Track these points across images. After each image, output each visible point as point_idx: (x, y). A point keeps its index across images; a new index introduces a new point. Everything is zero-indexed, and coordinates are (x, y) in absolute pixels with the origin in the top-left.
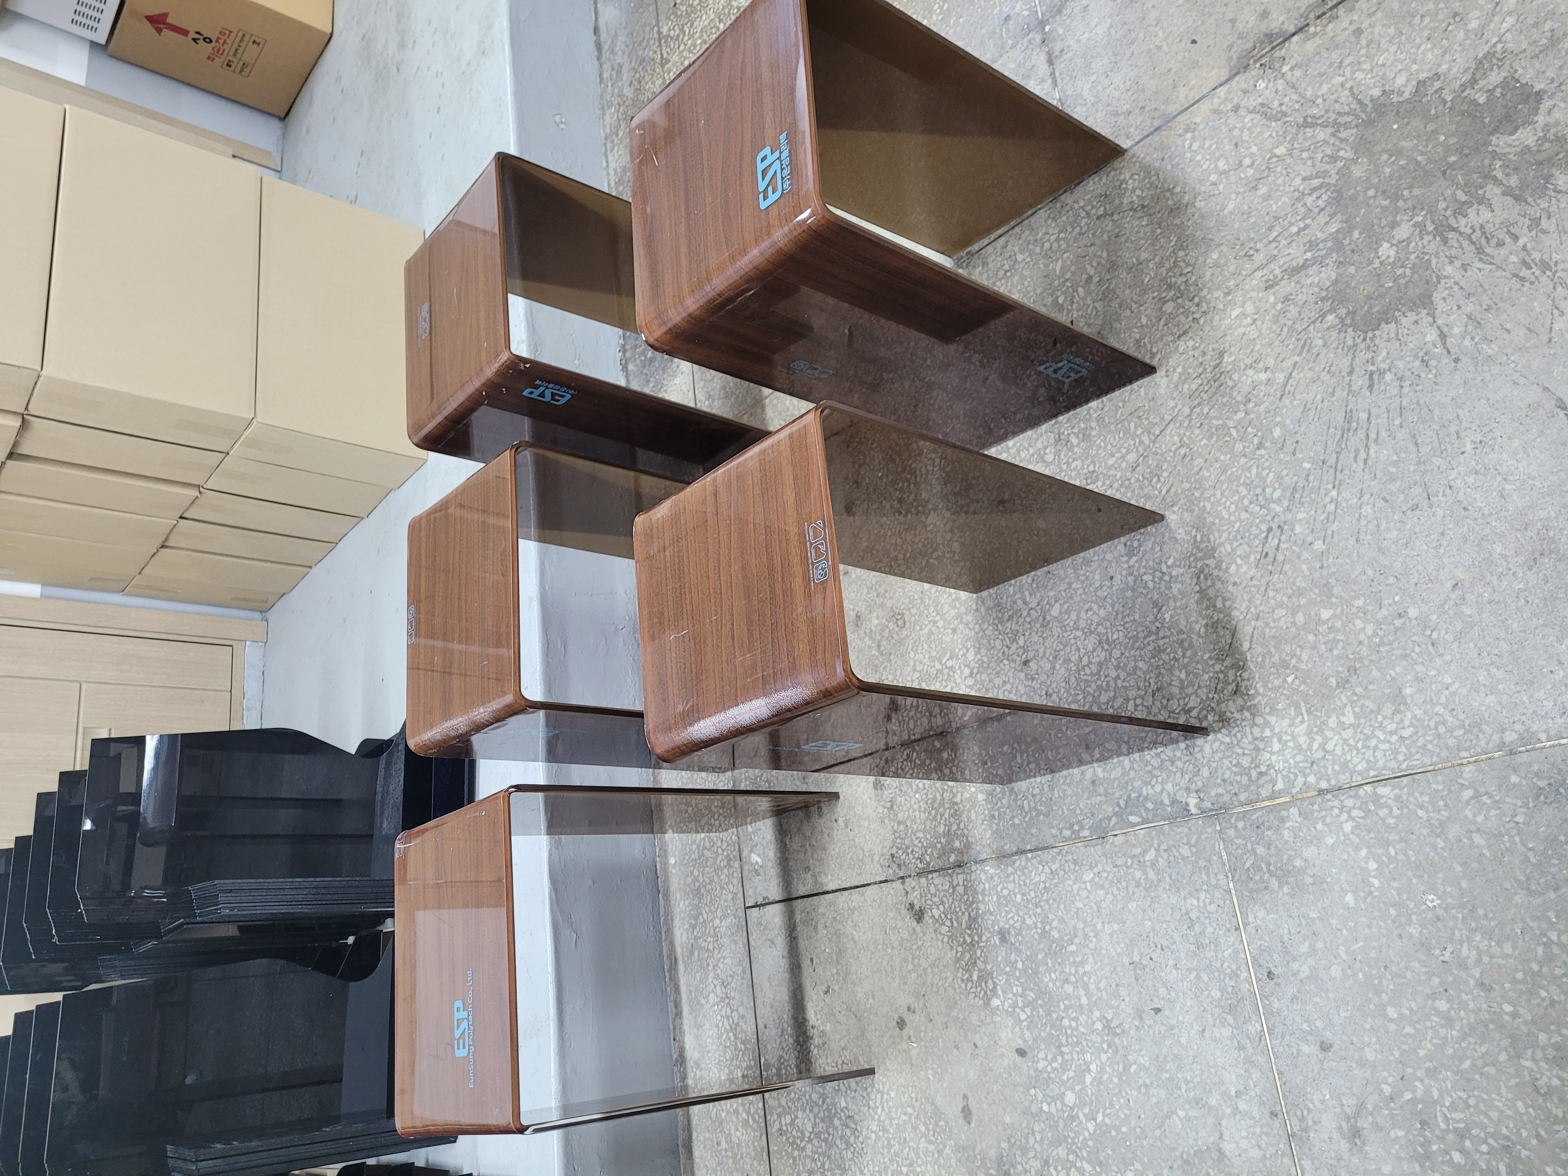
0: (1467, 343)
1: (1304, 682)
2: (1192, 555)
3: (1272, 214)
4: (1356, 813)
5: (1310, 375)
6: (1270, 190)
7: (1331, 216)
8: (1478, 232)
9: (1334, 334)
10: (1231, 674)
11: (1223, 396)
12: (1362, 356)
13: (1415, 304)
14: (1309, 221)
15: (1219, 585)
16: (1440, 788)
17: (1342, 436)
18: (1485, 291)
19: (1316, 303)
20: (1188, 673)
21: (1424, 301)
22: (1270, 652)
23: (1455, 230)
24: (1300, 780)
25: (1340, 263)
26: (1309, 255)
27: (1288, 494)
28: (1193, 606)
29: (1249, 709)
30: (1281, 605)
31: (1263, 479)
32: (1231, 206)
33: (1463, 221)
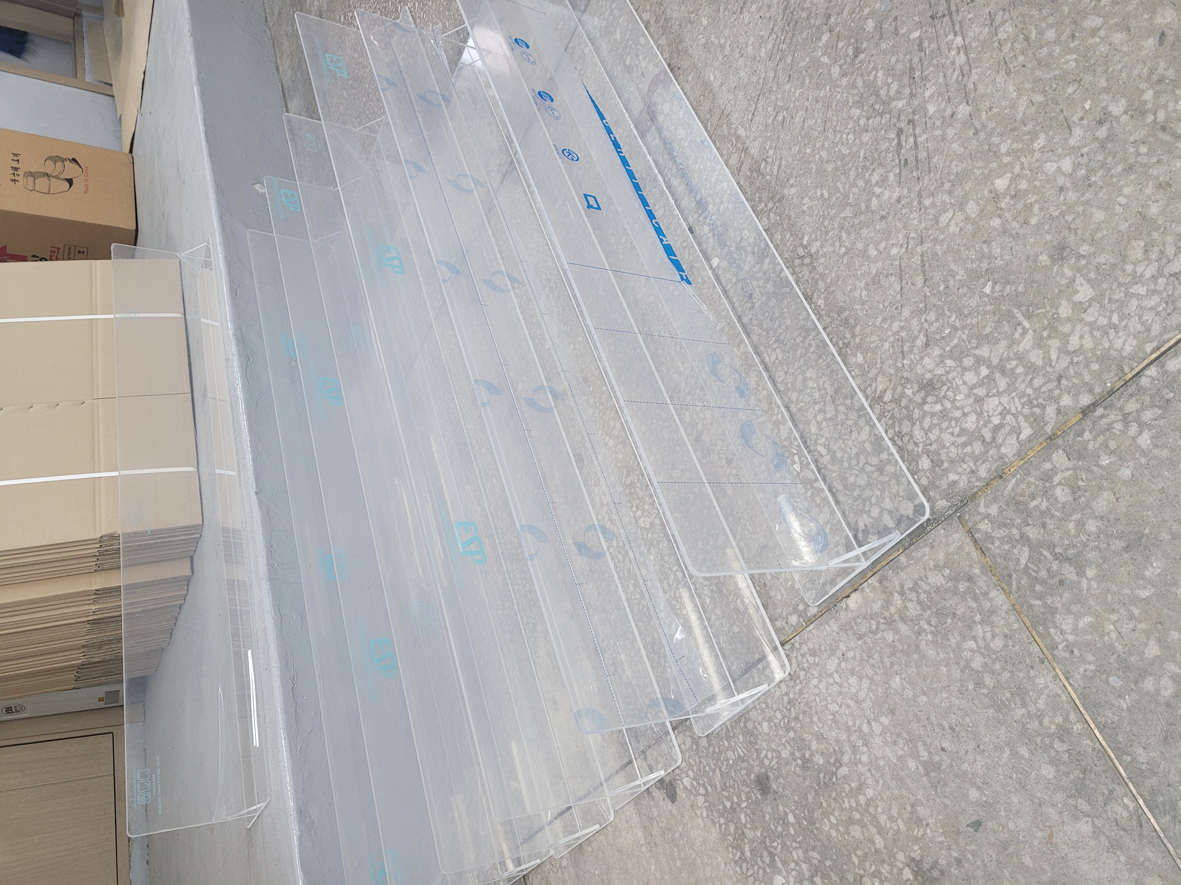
1: (1007, 282)
27: (906, 79)
30: (944, 208)
31: (874, 84)
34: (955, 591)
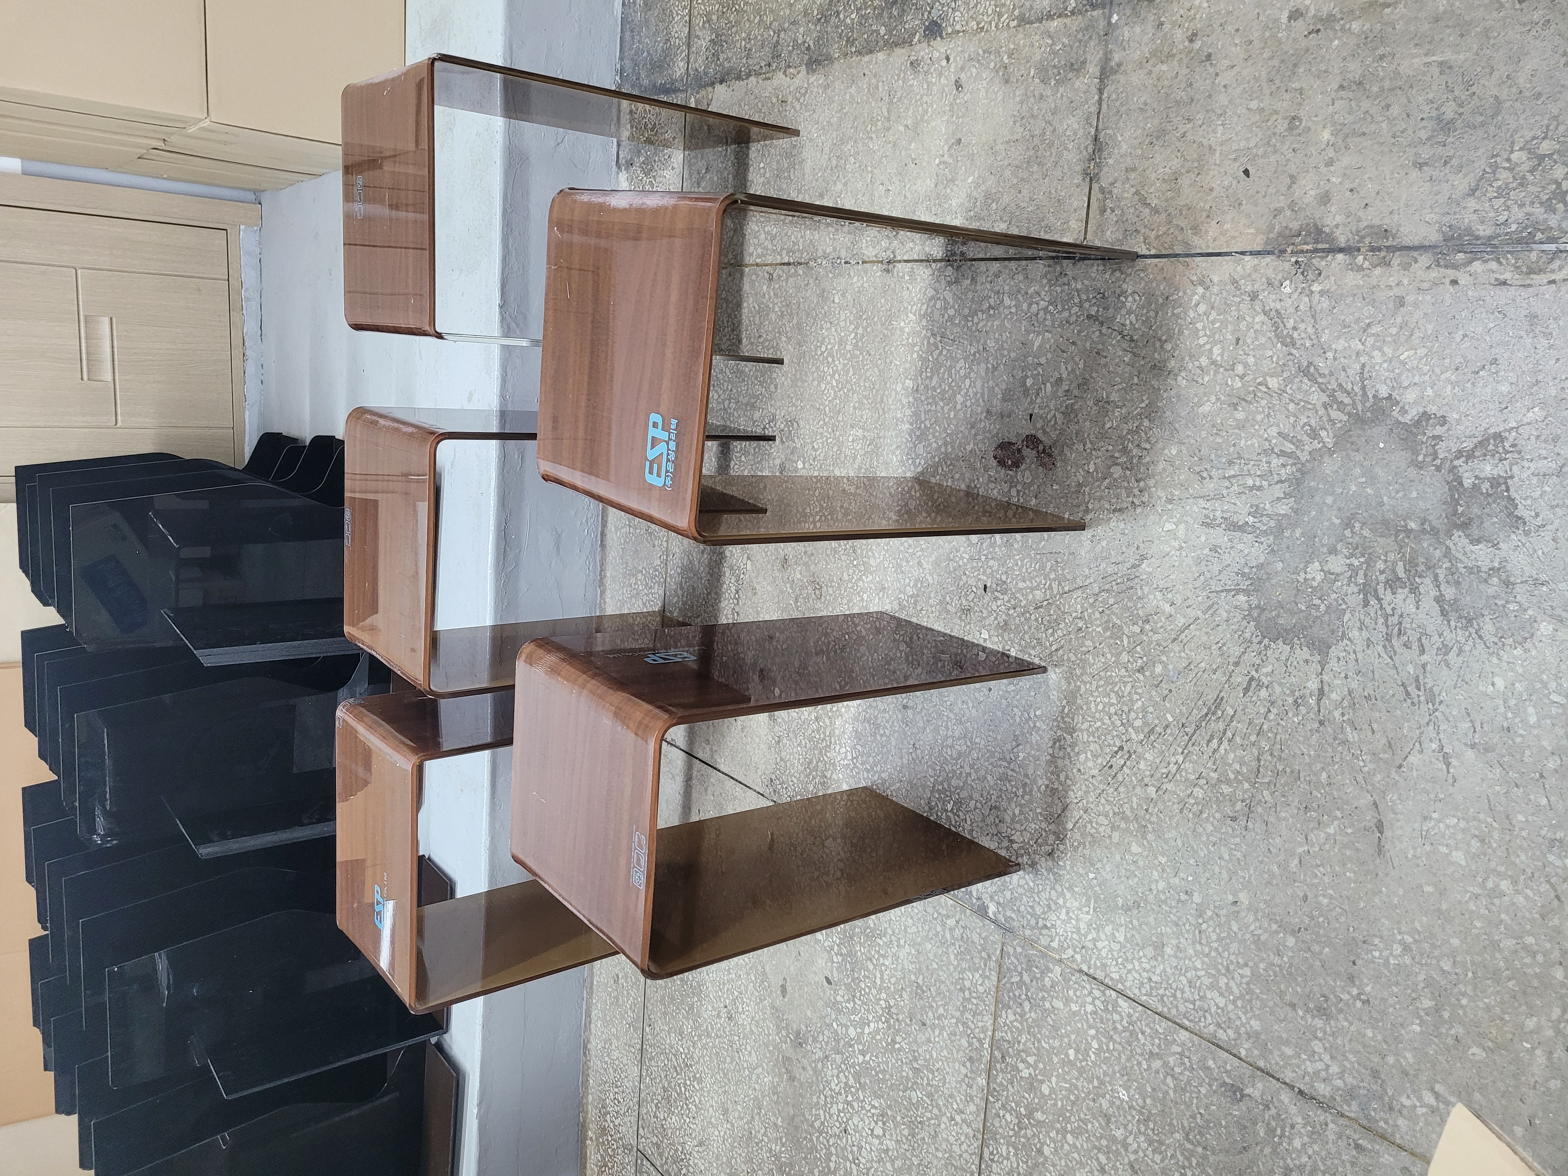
0: (1337, 714)
1: (1100, 886)
2: (1056, 720)
3: (1238, 448)
4: (1097, 1002)
5: (1204, 638)
6: (1246, 420)
7: (1287, 495)
8: (1396, 617)
9: (1239, 617)
10: (1052, 838)
11: (1130, 599)
12: (1251, 657)
13: (1313, 644)
14: (1265, 483)
15: (1067, 762)
16: (1161, 1031)
17: (1207, 714)
18: (1374, 679)
19: (1237, 574)
20: (1021, 812)
21: (1322, 648)
22: (1084, 844)
23: (1379, 600)
24: (1070, 952)
25: (1273, 550)
26: (1251, 520)
27: (1146, 730)
28: (1043, 764)
29: (1055, 874)
30: (1106, 816)
31: (1133, 702)
32: (1206, 408)
33: (1388, 597)
34: (980, 953)
